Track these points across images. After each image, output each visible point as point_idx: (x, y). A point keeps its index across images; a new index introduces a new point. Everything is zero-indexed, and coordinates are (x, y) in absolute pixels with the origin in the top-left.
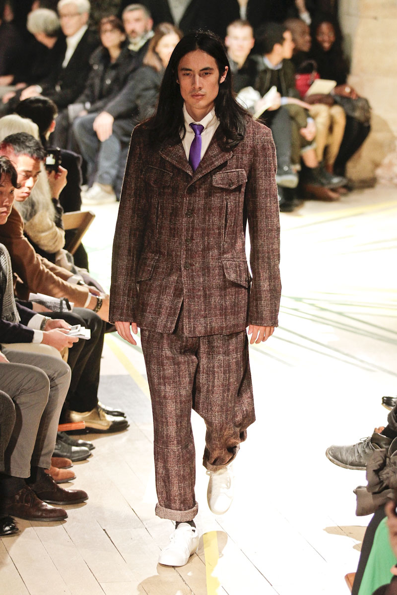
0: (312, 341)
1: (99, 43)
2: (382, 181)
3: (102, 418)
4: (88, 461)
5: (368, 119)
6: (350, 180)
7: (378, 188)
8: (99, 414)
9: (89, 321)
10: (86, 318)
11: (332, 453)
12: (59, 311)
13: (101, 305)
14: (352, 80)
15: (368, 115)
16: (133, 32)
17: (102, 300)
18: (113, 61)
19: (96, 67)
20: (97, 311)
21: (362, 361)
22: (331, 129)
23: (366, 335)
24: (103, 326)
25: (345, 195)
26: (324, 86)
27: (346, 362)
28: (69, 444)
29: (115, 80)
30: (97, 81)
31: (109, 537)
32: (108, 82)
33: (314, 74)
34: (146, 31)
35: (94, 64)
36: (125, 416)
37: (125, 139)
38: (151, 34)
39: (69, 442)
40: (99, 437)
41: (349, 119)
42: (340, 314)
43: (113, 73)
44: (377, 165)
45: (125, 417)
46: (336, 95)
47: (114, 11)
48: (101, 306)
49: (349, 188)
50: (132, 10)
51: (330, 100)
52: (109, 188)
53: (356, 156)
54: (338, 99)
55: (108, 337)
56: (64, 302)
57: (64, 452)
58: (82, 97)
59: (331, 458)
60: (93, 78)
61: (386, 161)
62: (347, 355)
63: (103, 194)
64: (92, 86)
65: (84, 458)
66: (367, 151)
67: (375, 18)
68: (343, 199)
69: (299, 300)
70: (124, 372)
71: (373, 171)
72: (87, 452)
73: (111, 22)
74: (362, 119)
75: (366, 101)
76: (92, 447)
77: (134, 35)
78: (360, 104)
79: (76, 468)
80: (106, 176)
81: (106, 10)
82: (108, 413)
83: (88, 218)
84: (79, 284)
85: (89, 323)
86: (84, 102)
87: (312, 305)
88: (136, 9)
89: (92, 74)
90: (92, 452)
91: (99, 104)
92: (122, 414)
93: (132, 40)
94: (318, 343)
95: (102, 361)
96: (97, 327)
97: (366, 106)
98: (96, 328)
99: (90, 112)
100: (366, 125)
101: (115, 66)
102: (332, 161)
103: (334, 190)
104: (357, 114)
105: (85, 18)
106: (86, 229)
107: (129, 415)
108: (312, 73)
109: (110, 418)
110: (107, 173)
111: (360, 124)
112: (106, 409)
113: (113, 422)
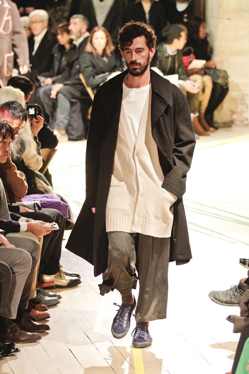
0: (197, 225)
2: (237, 123)
3: (63, 278)
4: (58, 306)
5: (227, 84)
7: (234, 128)
8: (61, 276)
9: (56, 216)
11: (213, 295)
15: (226, 81)
19: (56, 55)
21: (229, 237)
22: (203, 90)
26: (198, 64)
27: (218, 238)
31: (73, 354)
33: (192, 56)
35: (55, 53)
36: (80, 276)
37: (74, 100)
39: (45, 294)
41: (215, 84)
42: (214, 208)
44: (233, 113)
45: (80, 278)
46: (206, 68)
51: (203, 72)
52: (64, 132)
54: (207, 71)
57: (42, 301)
59: (213, 298)
61: (239, 110)
62: (219, 234)
63: (60, 136)
66: (227, 104)
67: (230, 19)
68: (213, 134)
71: (231, 116)
72: (57, 300)
74: (223, 84)
75: (225, 72)
76: (60, 297)
78: (222, 75)
79: (50, 311)
80: (61, 124)
82: (67, 274)
83: (53, 151)
85: (55, 218)
87: (196, 203)
90: (60, 300)
92: (78, 276)
94: (200, 227)
97: (226, 76)
100: (225, 87)
102: (204, 110)
104: (220, 81)
105: (46, 24)
106: (51, 159)
107: (82, 276)
108: (190, 55)
109: (68, 278)
110: (62, 122)
111: (222, 87)
112: (68, 273)
113: (70, 280)
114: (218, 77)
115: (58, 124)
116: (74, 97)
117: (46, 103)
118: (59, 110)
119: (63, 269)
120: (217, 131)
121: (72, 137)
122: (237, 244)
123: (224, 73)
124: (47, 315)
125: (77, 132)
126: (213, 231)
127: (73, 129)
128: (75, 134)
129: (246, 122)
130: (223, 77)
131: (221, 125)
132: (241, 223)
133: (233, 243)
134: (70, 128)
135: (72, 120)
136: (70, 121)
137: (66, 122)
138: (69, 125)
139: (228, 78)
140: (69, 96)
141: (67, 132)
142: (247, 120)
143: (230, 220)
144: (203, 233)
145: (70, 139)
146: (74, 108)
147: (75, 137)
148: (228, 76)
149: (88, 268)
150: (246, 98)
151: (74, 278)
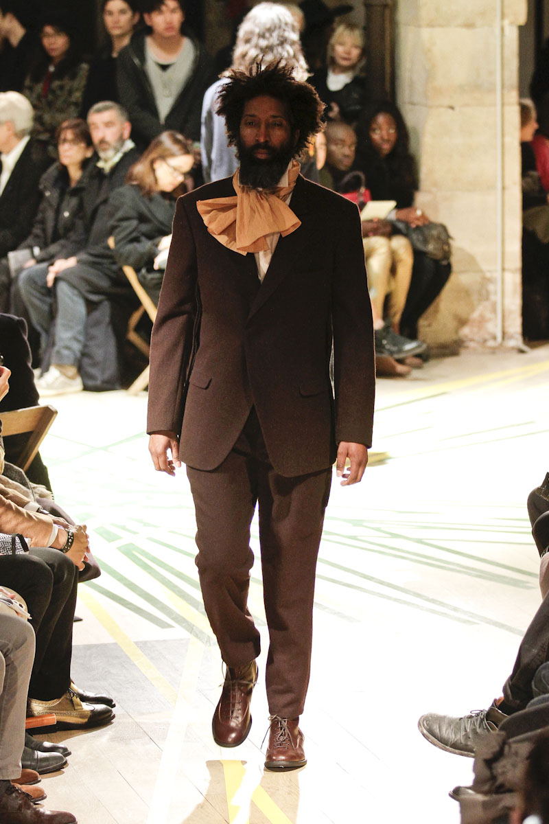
0: (382, 583)
2: (472, 345)
3: (77, 707)
4: (64, 772)
5: (447, 255)
7: (464, 356)
8: (72, 701)
9: (56, 565)
10: (50, 562)
11: (428, 725)
12: (10, 553)
13: (73, 540)
14: (421, 198)
15: (446, 248)
16: (102, 141)
17: (73, 534)
18: (73, 185)
19: (47, 194)
20: (67, 551)
21: (455, 609)
22: (393, 270)
23: (459, 572)
24: (76, 573)
25: (418, 367)
26: (379, 209)
28: (32, 748)
30: (50, 215)
32: (66, 214)
33: (363, 190)
34: (121, 140)
35: (46, 188)
36: (113, 703)
37: (95, 298)
38: (130, 145)
39: (33, 745)
41: (418, 255)
42: (420, 541)
43: (74, 201)
44: (462, 322)
45: (114, 706)
46: (399, 220)
48: (72, 543)
49: (424, 357)
50: (99, 111)
51: (388, 229)
52: (72, 371)
53: (431, 309)
54: (401, 226)
55: (82, 587)
56: (17, 540)
57: (27, 761)
58: (30, 240)
59: (425, 731)
60: (44, 212)
61: (475, 315)
62: (433, 601)
63: (63, 379)
64: (43, 222)
65: (57, 767)
66: (447, 302)
67: (452, 108)
69: (357, 523)
70: (107, 639)
71: (456, 332)
72: (60, 758)
74: (439, 255)
75: (444, 228)
76: (66, 753)
77: (105, 146)
78: (435, 232)
79: (46, 784)
80: (66, 353)
82: (84, 699)
83: (47, 415)
84: (38, 511)
85: (55, 570)
86: (31, 247)
87: (378, 530)
88: (106, 108)
89: (43, 205)
91: (53, 248)
92: (109, 702)
93: (102, 155)
94: (389, 585)
95: (75, 625)
96: (68, 574)
97: (443, 237)
98: (65, 576)
99: (39, 261)
100: (444, 262)
101: (77, 192)
102: (397, 318)
103: (401, 361)
104: (431, 248)
106: (44, 433)
107: (119, 703)
108: (360, 188)
109: (87, 707)
110: (67, 348)
111: (436, 262)
113: (92, 711)
114: (426, 241)
115: (58, 352)
116: (96, 290)
117: (33, 305)
118: (60, 321)
119: (75, 687)
120: (426, 365)
121: (90, 383)
122: (475, 623)
123: (440, 229)
124: (39, 792)
125: (103, 371)
126: (419, 595)
127: (95, 365)
128: (100, 376)
129: (491, 343)
130: (439, 238)
132: (482, 575)
133: (465, 622)
134: (86, 361)
135: (91, 343)
136: (85, 346)
137: (77, 347)
138: (84, 354)
139: (451, 241)
140: (84, 287)
141: (81, 371)
142: (494, 338)
143: (458, 568)
144: (396, 600)
145: (86, 388)
146: (96, 314)
147: (98, 383)
148: (449, 237)
149: (131, 683)
150: (491, 287)
151: (100, 707)
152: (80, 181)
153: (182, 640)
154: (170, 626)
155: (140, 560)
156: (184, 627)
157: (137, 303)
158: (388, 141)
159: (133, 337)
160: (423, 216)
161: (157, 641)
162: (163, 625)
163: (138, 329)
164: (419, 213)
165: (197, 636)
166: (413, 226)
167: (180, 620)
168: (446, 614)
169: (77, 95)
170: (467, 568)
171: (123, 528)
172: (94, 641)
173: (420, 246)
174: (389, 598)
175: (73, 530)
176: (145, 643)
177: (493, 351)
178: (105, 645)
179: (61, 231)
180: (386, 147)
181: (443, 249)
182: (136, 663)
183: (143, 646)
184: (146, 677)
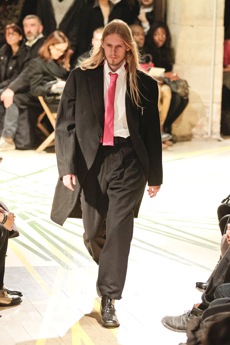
0: (149, 244)
1: (5, 41)
2: (196, 136)
3: (6, 296)
5: (187, 95)
6: (174, 136)
7: (193, 142)
8: (4, 294)
11: (166, 321)
13: (6, 219)
14: (176, 68)
15: (186, 91)
16: (29, 32)
17: (6, 216)
18: (14, 54)
19: (2, 58)
20: (4, 223)
21: (182, 258)
22: (161, 101)
23: (185, 241)
25: (171, 146)
26: (157, 72)
27: (171, 259)
29: (16, 67)
30: (3, 68)
32: (11, 68)
33: (151, 63)
34: (38, 34)
35: (1, 55)
36: (22, 294)
37: (23, 107)
38: (41, 36)
40: (4, 309)
41: (174, 94)
42: (168, 226)
43: (14, 62)
44: (193, 126)
45: (22, 296)
46: (165, 78)
47: (16, 20)
48: (6, 220)
50: (29, 18)
51: (162, 81)
52: (11, 140)
53: (178, 119)
54: (166, 80)
55: (10, 241)
59: (165, 324)
60: (0, 66)
61: (199, 123)
62: (172, 254)
63: (7, 144)
66: (186, 115)
67: (192, 26)
68: (170, 148)
70: (21, 265)
71: (190, 130)
73: (13, 27)
74: (183, 94)
75: (186, 82)
78: (182, 84)
80: (9, 132)
81: (10, 19)
87: (148, 220)
88: (32, 18)
92: (20, 294)
93: (28, 39)
94: (152, 246)
96: (4, 234)
97: (185, 86)
100: (185, 98)
101: (16, 58)
103: (164, 142)
104: (180, 91)
107: (24, 294)
108: (149, 62)
110: (9, 130)
111: (182, 98)
112: (9, 290)
113: (13, 298)
114: (177, 88)
115: (5, 132)
116: (23, 104)
118: (6, 117)
119: (5, 287)
120: (175, 145)
121: (19, 146)
122: (191, 265)
123: (184, 83)
125: (25, 141)
126: (165, 251)
127: (21, 138)
128: (23, 143)
129: (205, 136)
130: (183, 87)
131: (179, 139)
132: (196, 243)
133: (187, 264)
136: (18, 129)
137: (14, 129)
138: (17, 133)
139: (189, 88)
140: (18, 102)
141: (15, 140)
142: (207, 134)
143: (185, 239)
144: (155, 253)
145: (17, 148)
147: (23, 146)
148: (188, 86)
149: (30, 285)
150: (207, 110)
151: (16, 296)
152: (18, 53)
153: (55, 266)
154: (50, 260)
155: (38, 229)
156: (56, 261)
157: (42, 110)
158: (162, 41)
159: (40, 126)
160: (177, 76)
161: (44, 267)
162: (47, 259)
163: (42, 122)
164: (175, 74)
165: (62, 265)
166: (172, 80)
167: (55, 257)
168: (178, 260)
169: (18, 12)
170: (189, 240)
171: (31, 214)
172: (14, 266)
173: (175, 90)
174: (152, 252)
175: (7, 214)
176: (38, 267)
177: (206, 140)
178: (19, 267)
179: (8, 75)
180: (161, 44)
181: (185, 91)
182: (33, 276)
183: (37, 268)
184: (37, 283)
